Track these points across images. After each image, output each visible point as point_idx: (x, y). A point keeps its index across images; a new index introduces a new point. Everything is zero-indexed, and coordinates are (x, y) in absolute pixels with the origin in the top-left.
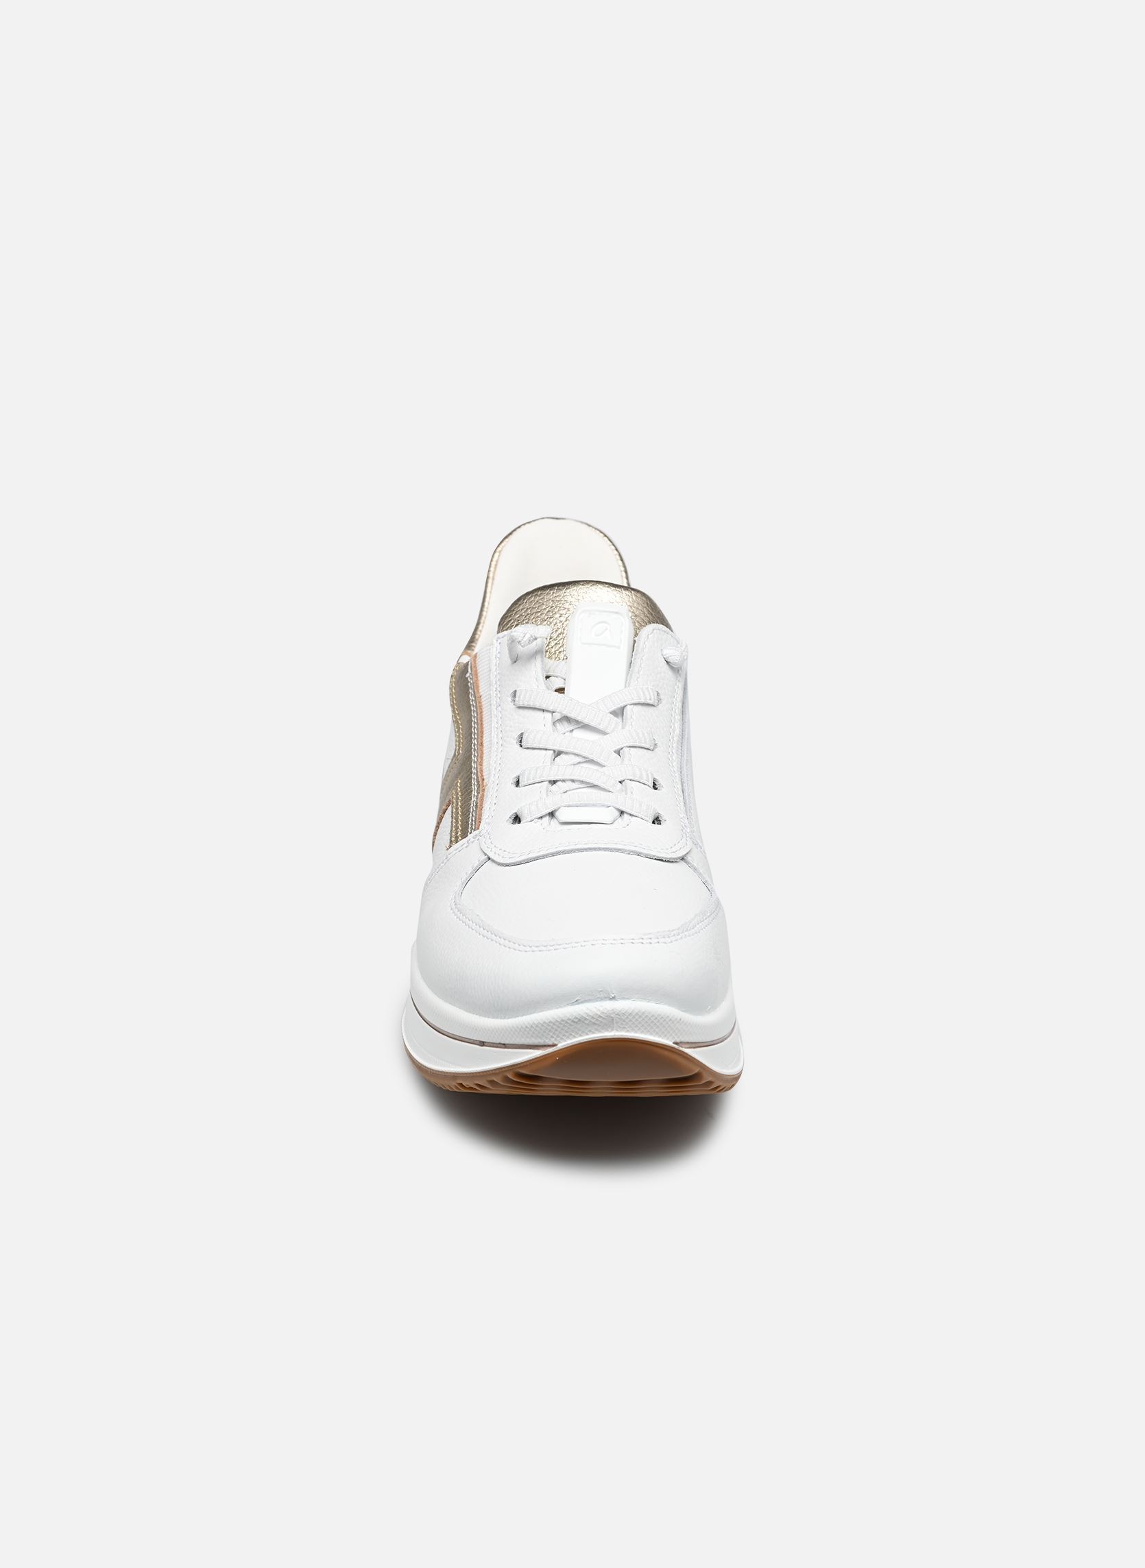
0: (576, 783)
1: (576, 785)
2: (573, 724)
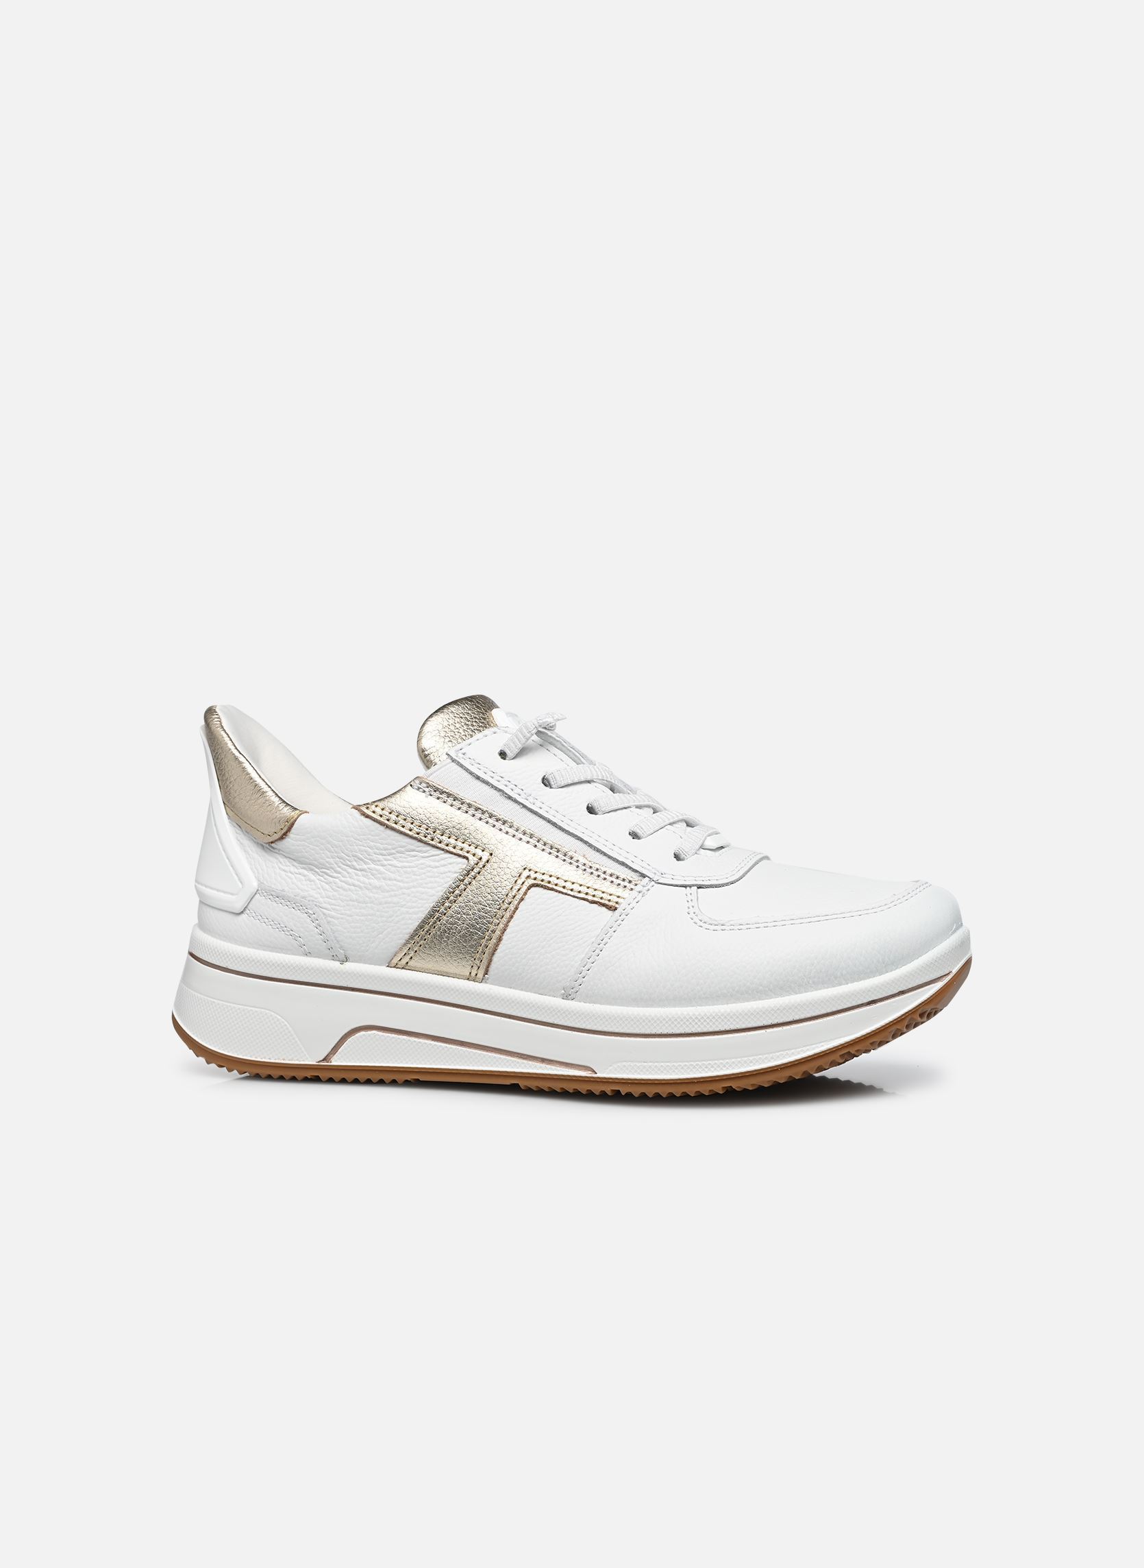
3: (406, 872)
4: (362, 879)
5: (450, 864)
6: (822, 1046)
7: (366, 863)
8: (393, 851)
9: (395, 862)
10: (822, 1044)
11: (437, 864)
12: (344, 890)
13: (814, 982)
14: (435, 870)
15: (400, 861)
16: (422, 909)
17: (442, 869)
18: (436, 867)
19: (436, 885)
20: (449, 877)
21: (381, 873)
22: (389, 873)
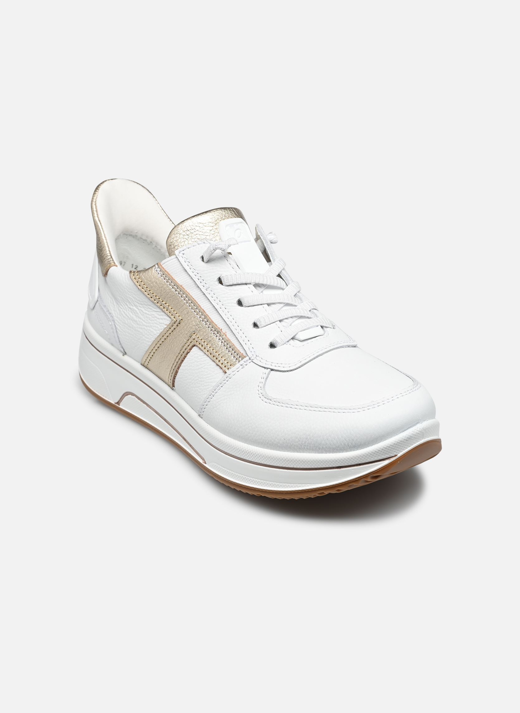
0: (294, 318)
1: (295, 319)
2: (262, 288)
3: (147, 317)
4: (130, 313)
5: (164, 319)
6: (308, 486)
7: (132, 306)
8: (142, 303)
9: (143, 309)
10: (308, 485)
11: (159, 317)
12: (124, 317)
13: (307, 448)
14: (158, 320)
15: (145, 310)
16: (150, 340)
17: (161, 321)
18: (159, 319)
19: (157, 329)
20: (163, 326)
21: (137, 313)
22: (140, 315)
